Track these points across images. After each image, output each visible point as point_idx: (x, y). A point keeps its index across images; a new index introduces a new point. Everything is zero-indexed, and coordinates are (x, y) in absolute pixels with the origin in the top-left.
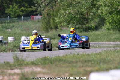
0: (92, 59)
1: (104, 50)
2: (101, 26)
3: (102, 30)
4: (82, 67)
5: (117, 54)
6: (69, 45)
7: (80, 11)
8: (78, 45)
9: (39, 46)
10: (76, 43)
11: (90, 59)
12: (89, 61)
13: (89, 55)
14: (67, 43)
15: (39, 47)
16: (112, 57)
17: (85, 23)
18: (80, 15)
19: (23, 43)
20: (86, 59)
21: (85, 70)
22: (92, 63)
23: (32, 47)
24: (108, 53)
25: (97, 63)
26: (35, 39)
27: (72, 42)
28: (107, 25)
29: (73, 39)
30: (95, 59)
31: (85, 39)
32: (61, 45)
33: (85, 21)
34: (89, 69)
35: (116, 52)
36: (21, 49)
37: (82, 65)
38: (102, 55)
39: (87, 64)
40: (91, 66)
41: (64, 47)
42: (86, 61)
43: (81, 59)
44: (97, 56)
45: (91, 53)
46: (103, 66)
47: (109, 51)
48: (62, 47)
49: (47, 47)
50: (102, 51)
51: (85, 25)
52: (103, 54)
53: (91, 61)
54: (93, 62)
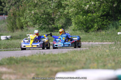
0: (58, 59)
1: (71, 51)
2: (67, 26)
3: (69, 30)
4: (49, 67)
5: (83, 54)
6: (62, 44)
7: (46, 11)
8: (70, 44)
9: (38, 44)
10: (69, 43)
11: (56, 59)
12: (55, 61)
13: (55, 55)
14: (60, 42)
15: (38, 46)
16: (78, 58)
17: (51, 24)
18: (46, 15)
19: (24, 41)
20: (53, 60)
21: (51, 70)
22: (58, 64)
23: (32, 46)
24: (75, 54)
25: (63, 63)
26: (35, 38)
27: (65, 41)
28: (73, 26)
29: (66, 39)
30: (62, 59)
31: (77, 39)
32: (55, 44)
33: (51, 21)
34: (55, 69)
35: (82, 52)
36: (22, 47)
37: (47, 65)
38: (68, 55)
39: (53, 64)
40: (57, 67)
41: (58, 46)
42: (52, 62)
43: (48, 59)
44: (63, 56)
45: (57, 53)
46: (69, 66)
47: (75, 51)
48: (56, 45)
49: (45, 46)
50: (68, 51)
51: (51, 25)
52: (70, 54)
53: (57, 61)
54: (59, 62)
